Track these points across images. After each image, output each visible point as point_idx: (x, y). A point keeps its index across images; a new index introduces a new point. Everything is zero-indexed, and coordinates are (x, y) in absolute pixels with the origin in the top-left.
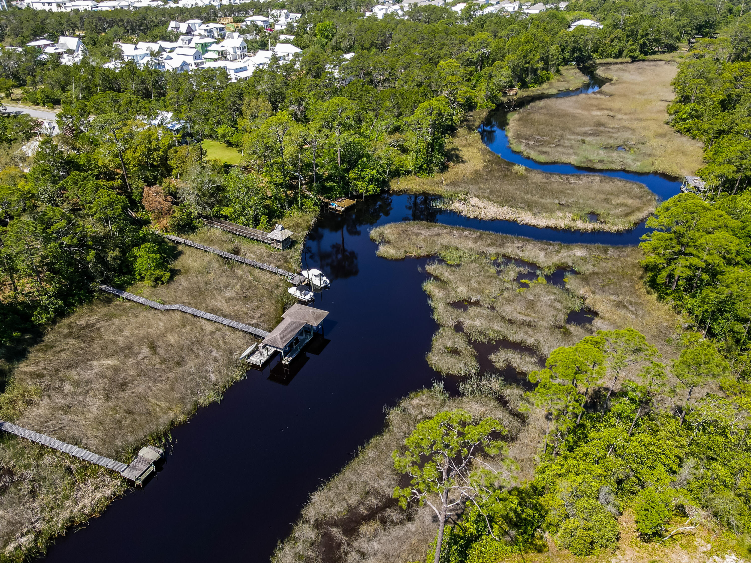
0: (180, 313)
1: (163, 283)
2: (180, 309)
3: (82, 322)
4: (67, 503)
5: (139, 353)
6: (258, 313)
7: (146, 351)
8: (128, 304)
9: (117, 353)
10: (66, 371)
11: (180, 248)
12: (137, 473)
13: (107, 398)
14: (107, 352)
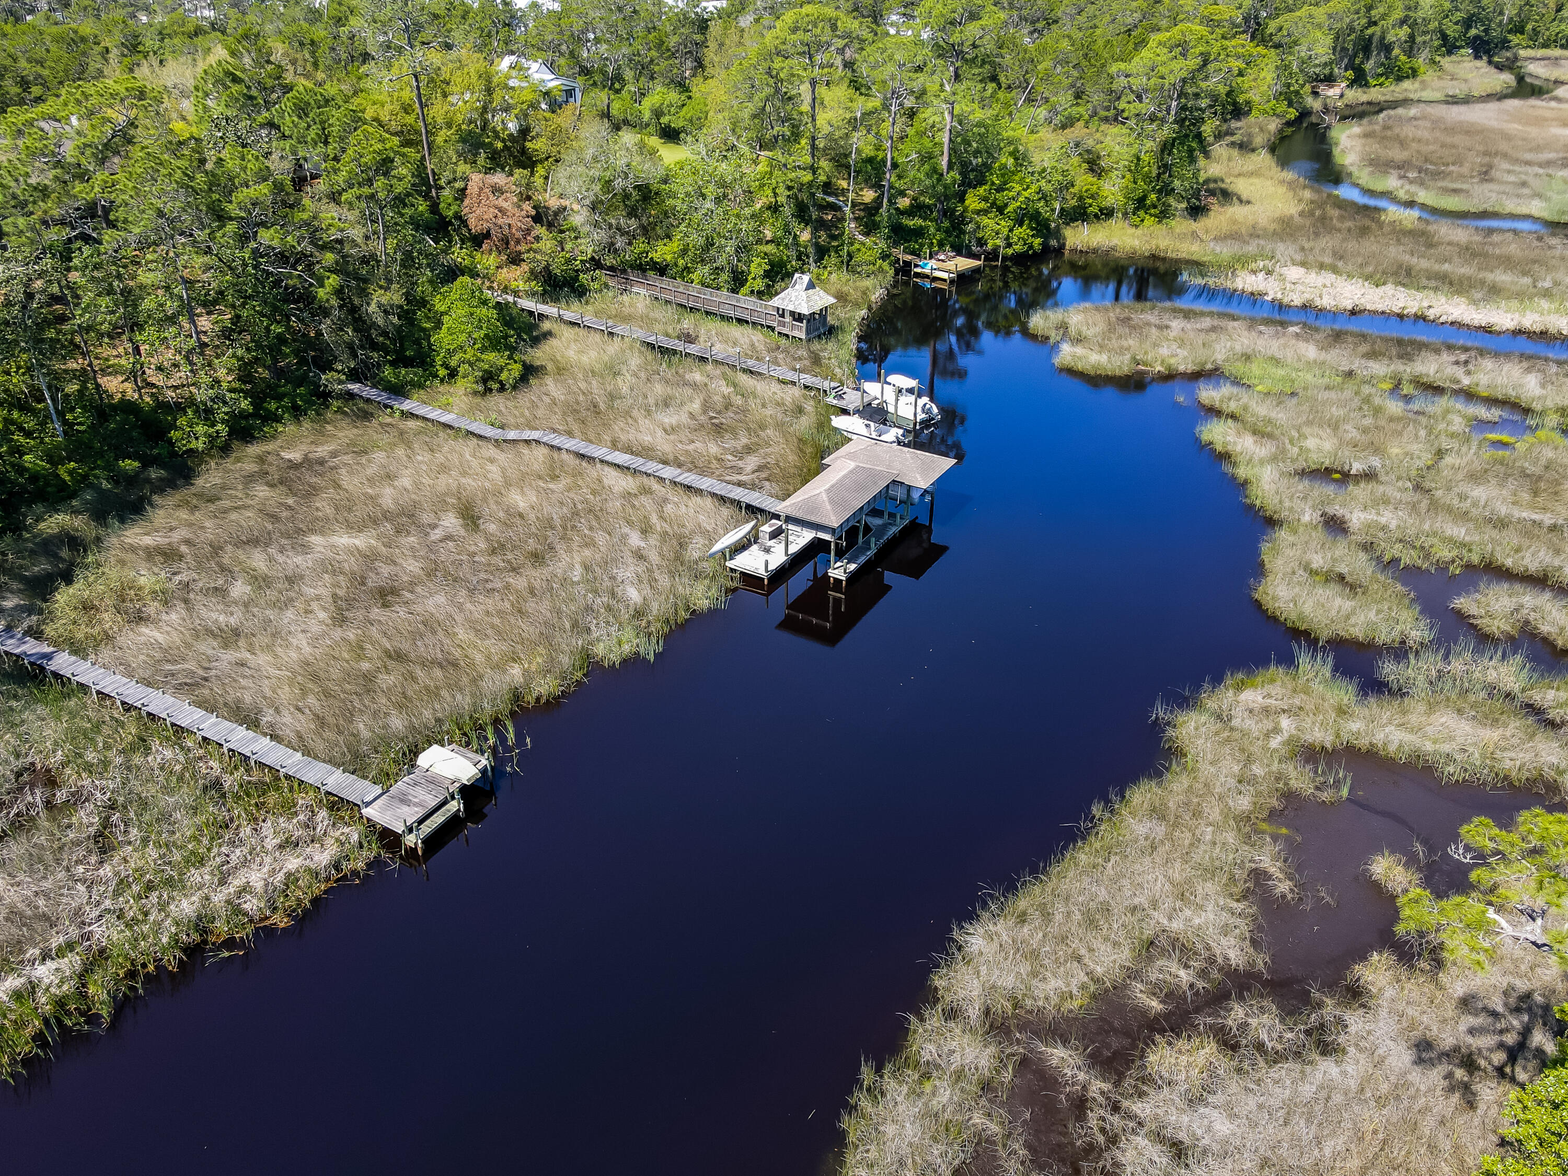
0: (544, 450)
1: (502, 389)
2: (545, 439)
3: (294, 455)
4: (195, 876)
5: (434, 527)
6: (751, 462)
7: (451, 522)
8: (412, 424)
9: (375, 522)
10: (240, 552)
11: (546, 326)
12: (412, 814)
13: (340, 620)
14: (351, 518)
